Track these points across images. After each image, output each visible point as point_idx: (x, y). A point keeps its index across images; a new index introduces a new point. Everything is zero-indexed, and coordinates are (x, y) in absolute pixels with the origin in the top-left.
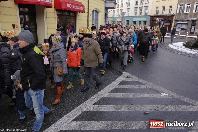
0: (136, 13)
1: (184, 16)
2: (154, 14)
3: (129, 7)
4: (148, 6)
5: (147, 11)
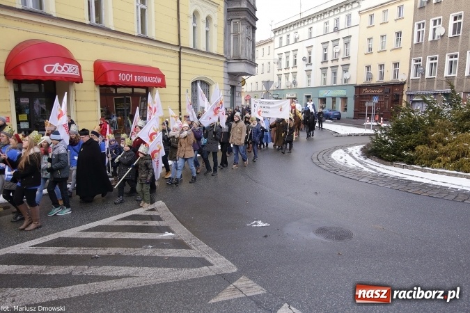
0: (325, 80)
1: (425, 84)
2: (361, 81)
3: (309, 68)
4: (349, 65)
5: (347, 76)
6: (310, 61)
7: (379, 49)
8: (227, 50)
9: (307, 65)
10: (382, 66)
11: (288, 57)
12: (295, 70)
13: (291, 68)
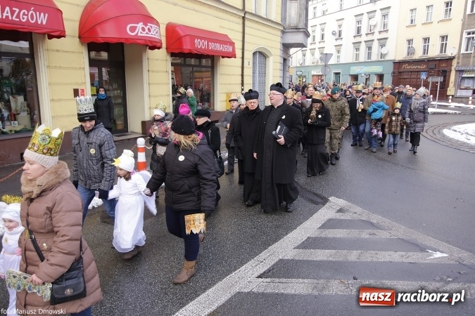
0: (357, 56)
2: (401, 55)
3: (339, 42)
4: (386, 39)
5: (384, 51)
6: (340, 35)
7: (424, 21)
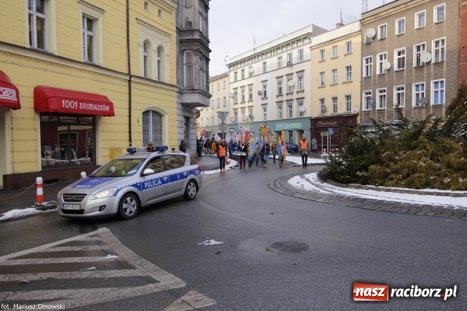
0: (281, 113)
1: (377, 115)
3: (265, 102)
4: (303, 98)
5: (302, 109)
6: (265, 95)
7: (332, 82)
8: (180, 81)
9: (262, 99)
10: (335, 99)
11: (243, 91)
12: (251, 104)
13: (247, 102)
